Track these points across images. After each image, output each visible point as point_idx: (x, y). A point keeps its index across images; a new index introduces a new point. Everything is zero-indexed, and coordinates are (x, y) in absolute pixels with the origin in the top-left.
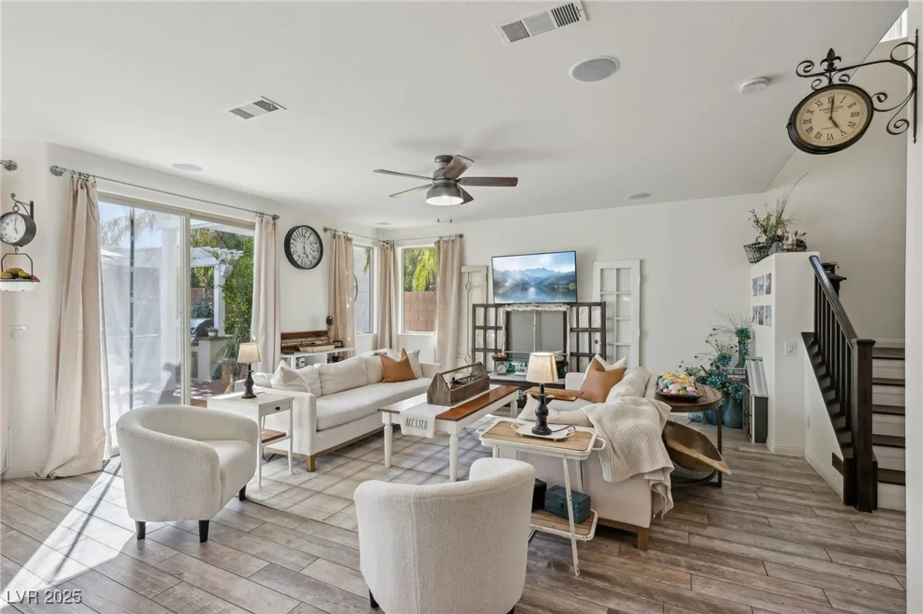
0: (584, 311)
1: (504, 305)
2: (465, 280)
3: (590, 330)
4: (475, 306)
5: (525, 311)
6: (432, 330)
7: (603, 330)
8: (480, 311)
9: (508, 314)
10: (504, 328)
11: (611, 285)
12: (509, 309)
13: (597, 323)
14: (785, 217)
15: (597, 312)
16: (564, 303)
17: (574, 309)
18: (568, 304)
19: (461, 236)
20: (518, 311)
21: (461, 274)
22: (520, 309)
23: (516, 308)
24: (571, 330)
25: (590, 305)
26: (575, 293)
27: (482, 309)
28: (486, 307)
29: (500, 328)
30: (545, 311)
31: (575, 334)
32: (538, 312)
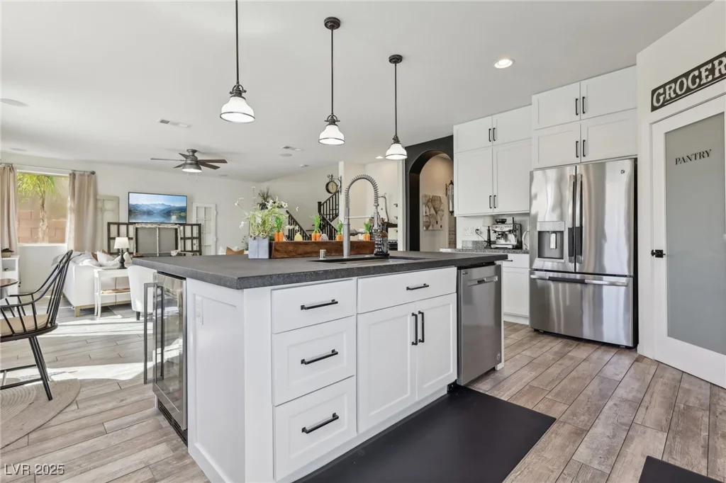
0: (188, 229)
1: (135, 223)
2: (100, 204)
3: (192, 238)
4: (109, 224)
5: (150, 228)
6: (63, 241)
7: (199, 238)
8: (114, 228)
9: (137, 229)
10: (134, 239)
11: (202, 215)
12: (137, 226)
13: (195, 235)
14: (269, 194)
15: (195, 228)
16: (176, 224)
17: (182, 228)
18: (179, 224)
19: (93, 173)
20: (145, 228)
21: (96, 200)
22: (147, 227)
23: (144, 226)
24: (181, 238)
25: (192, 225)
26: (185, 218)
27: (116, 226)
28: (119, 224)
29: (132, 239)
30: (164, 228)
31: (183, 241)
32: (159, 228)
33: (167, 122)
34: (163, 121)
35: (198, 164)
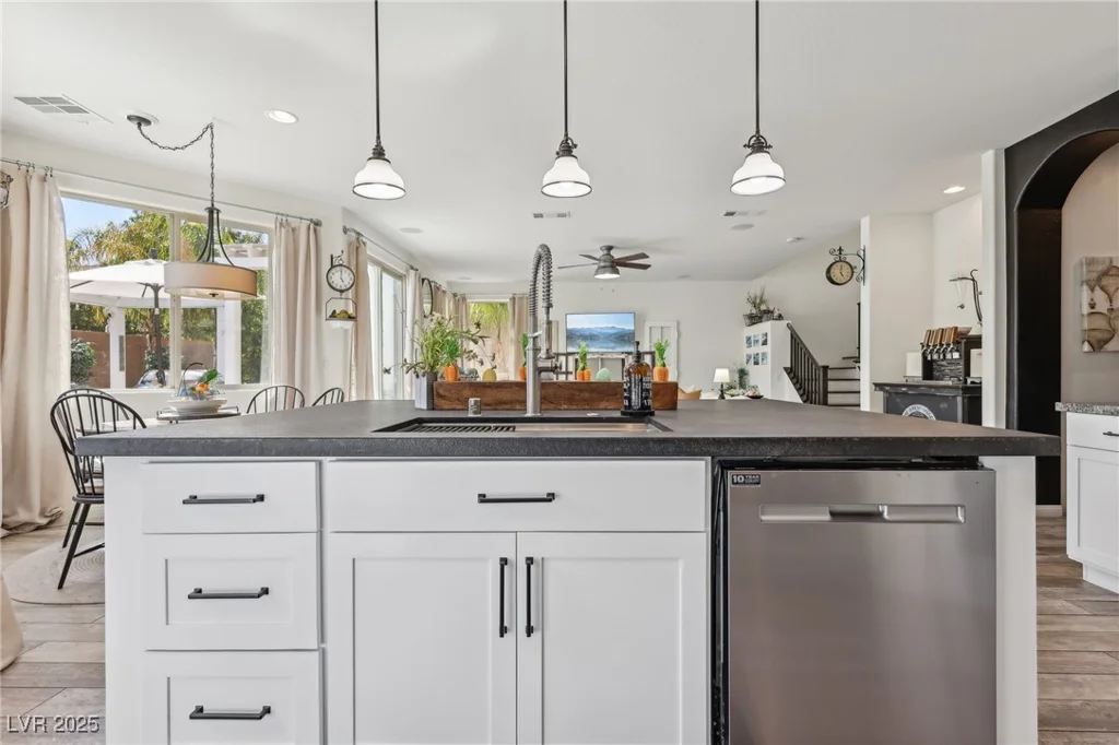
1: (574, 353)
5: (591, 359)
9: (576, 360)
14: (765, 298)
15: (648, 358)
16: (623, 352)
18: (626, 352)
28: (557, 355)
30: (608, 359)
32: (602, 359)
33: (541, 216)
34: (536, 216)
35: (614, 265)
